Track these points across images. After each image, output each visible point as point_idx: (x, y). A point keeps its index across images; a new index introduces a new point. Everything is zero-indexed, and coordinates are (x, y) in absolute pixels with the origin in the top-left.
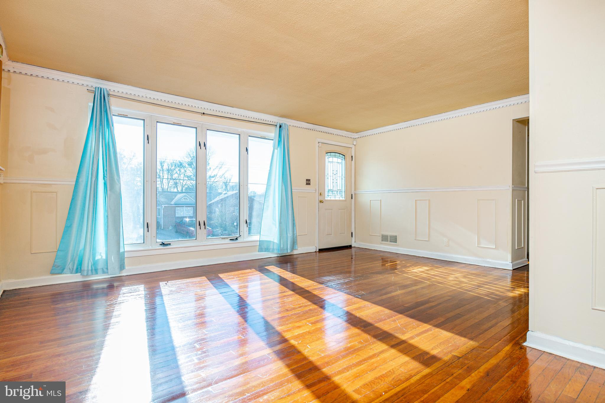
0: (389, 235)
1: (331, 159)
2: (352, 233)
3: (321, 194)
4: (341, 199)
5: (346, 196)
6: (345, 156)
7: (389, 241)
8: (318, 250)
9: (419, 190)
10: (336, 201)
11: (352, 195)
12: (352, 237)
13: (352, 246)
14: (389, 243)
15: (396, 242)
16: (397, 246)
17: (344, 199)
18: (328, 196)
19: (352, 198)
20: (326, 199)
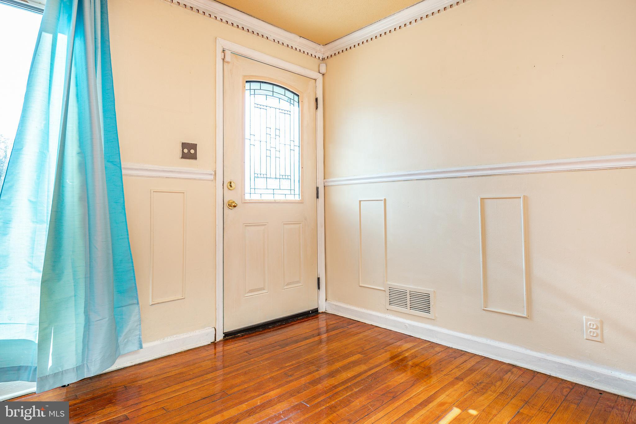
0: (408, 292)
1: (260, 99)
2: (319, 279)
3: (232, 184)
4: (290, 198)
5: (302, 193)
6: (298, 96)
7: (409, 306)
8: (220, 337)
9: (491, 169)
10: (275, 202)
11: (317, 188)
12: (319, 288)
13: (320, 311)
14: (408, 311)
15: (427, 309)
16: (432, 321)
17: (297, 198)
18: (253, 191)
19: (317, 197)
20: (247, 197)
